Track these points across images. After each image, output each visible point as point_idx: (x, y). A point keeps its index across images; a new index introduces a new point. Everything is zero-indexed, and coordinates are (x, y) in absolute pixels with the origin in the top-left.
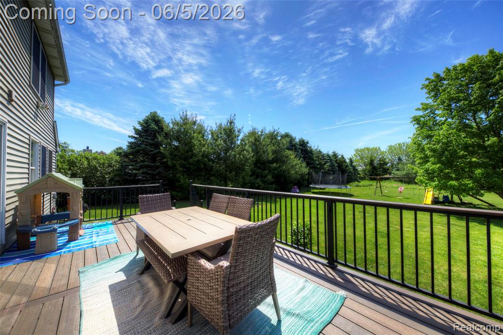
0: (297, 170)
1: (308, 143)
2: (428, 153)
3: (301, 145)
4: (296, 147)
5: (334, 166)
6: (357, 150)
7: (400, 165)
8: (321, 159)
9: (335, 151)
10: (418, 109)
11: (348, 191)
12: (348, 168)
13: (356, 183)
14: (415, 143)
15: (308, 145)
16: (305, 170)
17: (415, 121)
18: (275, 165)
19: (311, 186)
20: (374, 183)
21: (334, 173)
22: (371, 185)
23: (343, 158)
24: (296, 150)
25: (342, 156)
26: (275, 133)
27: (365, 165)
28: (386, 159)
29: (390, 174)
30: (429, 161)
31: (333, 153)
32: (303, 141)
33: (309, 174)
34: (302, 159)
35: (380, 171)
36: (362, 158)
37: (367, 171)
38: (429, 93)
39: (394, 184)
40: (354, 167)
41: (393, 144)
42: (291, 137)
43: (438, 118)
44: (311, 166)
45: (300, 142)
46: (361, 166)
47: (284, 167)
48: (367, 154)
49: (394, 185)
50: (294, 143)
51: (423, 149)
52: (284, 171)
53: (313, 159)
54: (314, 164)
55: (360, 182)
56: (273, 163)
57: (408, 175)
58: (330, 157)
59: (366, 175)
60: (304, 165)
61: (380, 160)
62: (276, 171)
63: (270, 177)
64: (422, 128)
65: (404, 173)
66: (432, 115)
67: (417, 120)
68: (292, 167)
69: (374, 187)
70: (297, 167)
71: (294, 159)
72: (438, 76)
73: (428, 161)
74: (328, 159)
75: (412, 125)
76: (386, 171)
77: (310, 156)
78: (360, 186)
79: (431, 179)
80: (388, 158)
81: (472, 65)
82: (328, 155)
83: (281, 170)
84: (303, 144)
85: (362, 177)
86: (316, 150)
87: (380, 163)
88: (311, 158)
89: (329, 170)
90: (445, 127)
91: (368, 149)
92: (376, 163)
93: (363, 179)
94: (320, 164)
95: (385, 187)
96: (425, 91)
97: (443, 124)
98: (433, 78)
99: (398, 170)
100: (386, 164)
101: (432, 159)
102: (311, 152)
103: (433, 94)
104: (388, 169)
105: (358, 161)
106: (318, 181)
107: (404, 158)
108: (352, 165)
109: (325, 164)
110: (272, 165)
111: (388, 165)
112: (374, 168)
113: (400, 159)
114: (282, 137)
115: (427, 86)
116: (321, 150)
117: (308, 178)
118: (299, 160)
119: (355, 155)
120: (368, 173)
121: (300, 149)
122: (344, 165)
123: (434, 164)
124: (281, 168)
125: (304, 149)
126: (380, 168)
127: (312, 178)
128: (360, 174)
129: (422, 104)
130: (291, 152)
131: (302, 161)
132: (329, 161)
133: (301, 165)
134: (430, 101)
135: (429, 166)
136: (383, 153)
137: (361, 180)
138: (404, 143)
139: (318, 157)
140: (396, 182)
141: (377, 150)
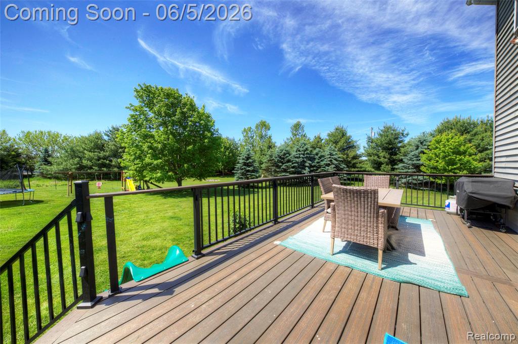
113: (47, 151)
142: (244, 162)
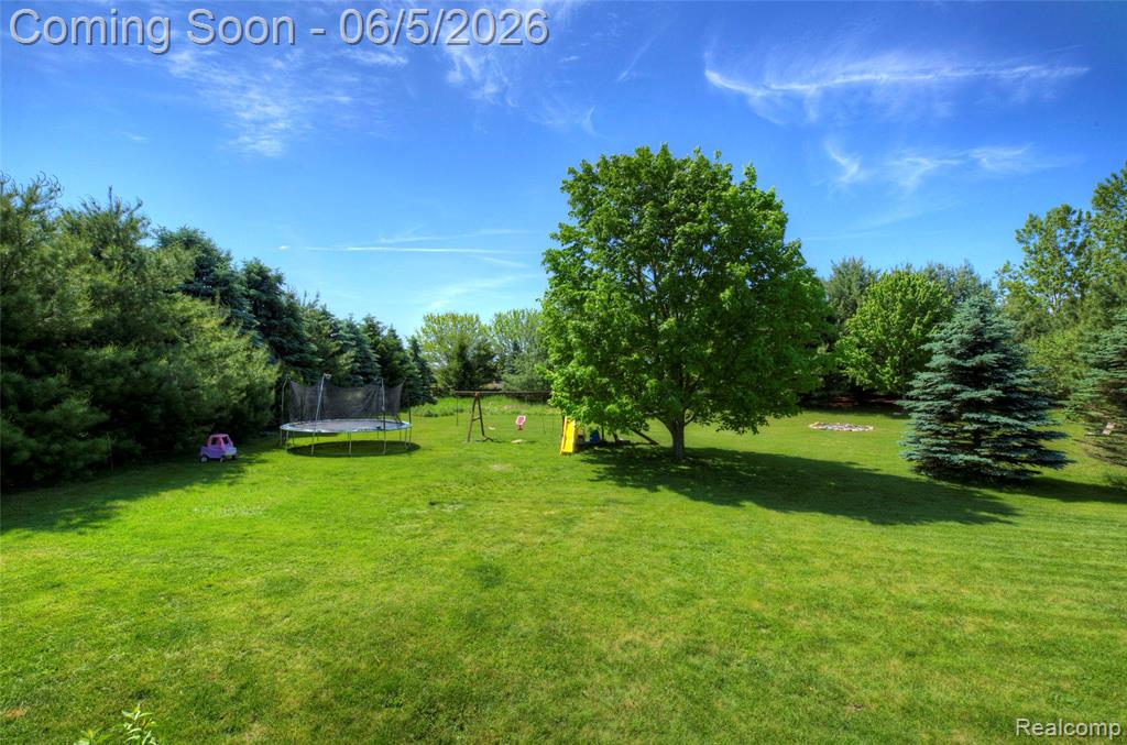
0: (228, 372)
1: (279, 279)
2: (573, 338)
3: (252, 284)
4: (231, 289)
5: (368, 358)
6: (429, 319)
7: (517, 361)
8: (328, 336)
9: (373, 315)
10: (554, 236)
11: (403, 435)
12: (406, 366)
13: (427, 407)
14: (549, 314)
15: (283, 288)
16: (264, 370)
17: (549, 261)
18: (109, 351)
19: (287, 427)
20: (467, 404)
21: (368, 381)
22: (462, 411)
23: (395, 337)
24: (228, 298)
25: (392, 331)
26: (123, 218)
27: (449, 358)
28: (490, 344)
29: (498, 380)
30: (573, 358)
31: (366, 320)
32: (262, 272)
33: (280, 386)
34: (253, 333)
35: (478, 375)
36: (440, 340)
37: (451, 373)
38: (573, 203)
39: (508, 406)
40: (422, 364)
41: (504, 312)
42: (208, 250)
43: (587, 264)
44: (293, 358)
45: (249, 272)
46: (439, 361)
47: (164, 362)
48: (450, 330)
49: (506, 408)
50: (220, 272)
51: (563, 330)
52: (161, 381)
53: (298, 337)
54: (301, 351)
55: (434, 403)
56: (100, 344)
57: (530, 383)
58: (356, 332)
59: (450, 383)
60: (262, 353)
61: (479, 348)
62: (119, 380)
63: (78, 406)
64: (561, 281)
65: (524, 378)
66: (578, 255)
67: (552, 259)
68: (205, 361)
69: (466, 416)
70: (229, 361)
71: (218, 334)
72: (588, 170)
73: (570, 358)
74: (352, 339)
75: (543, 269)
76: (491, 374)
77: (289, 327)
78: (436, 416)
79: (576, 398)
80: (495, 341)
81: (640, 165)
82: (351, 326)
83: (146, 376)
84: (262, 282)
85: (440, 390)
86: (311, 306)
87: (479, 355)
88: (291, 332)
89: (352, 371)
90: (600, 284)
91: (454, 318)
92: (471, 353)
93: (442, 393)
94: (324, 352)
95: (488, 414)
96: (567, 196)
97: (596, 277)
98: (580, 172)
99: (513, 372)
100: (490, 356)
101: (577, 353)
102: (292, 311)
103: (580, 206)
104: (495, 370)
105: (431, 348)
106: (313, 409)
107: (523, 345)
108: (416, 358)
109: (341, 352)
110: (91, 352)
111: (495, 360)
112: (467, 366)
113: (516, 347)
114: (166, 241)
115: (572, 186)
116: (328, 310)
117: (278, 402)
118: (242, 334)
119: (424, 331)
120: (454, 380)
121: (247, 297)
122: (398, 359)
123: (581, 363)
124: (144, 367)
125: (264, 298)
126: (479, 367)
127: (290, 399)
128: (435, 382)
129: (561, 226)
130: (201, 306)
131: (253, 339)
132: (354, 343)
133: (249, 358)
134: (574, 223)
135: (572, 367)
136: (483, 331)
137: (439, 396)
138: (523, 311)
139: (319, 330)
140: (510, 401)
141: (471, 321)
142: (951, 366)
